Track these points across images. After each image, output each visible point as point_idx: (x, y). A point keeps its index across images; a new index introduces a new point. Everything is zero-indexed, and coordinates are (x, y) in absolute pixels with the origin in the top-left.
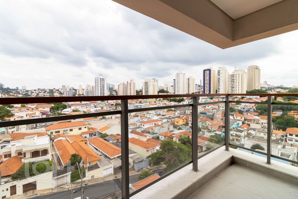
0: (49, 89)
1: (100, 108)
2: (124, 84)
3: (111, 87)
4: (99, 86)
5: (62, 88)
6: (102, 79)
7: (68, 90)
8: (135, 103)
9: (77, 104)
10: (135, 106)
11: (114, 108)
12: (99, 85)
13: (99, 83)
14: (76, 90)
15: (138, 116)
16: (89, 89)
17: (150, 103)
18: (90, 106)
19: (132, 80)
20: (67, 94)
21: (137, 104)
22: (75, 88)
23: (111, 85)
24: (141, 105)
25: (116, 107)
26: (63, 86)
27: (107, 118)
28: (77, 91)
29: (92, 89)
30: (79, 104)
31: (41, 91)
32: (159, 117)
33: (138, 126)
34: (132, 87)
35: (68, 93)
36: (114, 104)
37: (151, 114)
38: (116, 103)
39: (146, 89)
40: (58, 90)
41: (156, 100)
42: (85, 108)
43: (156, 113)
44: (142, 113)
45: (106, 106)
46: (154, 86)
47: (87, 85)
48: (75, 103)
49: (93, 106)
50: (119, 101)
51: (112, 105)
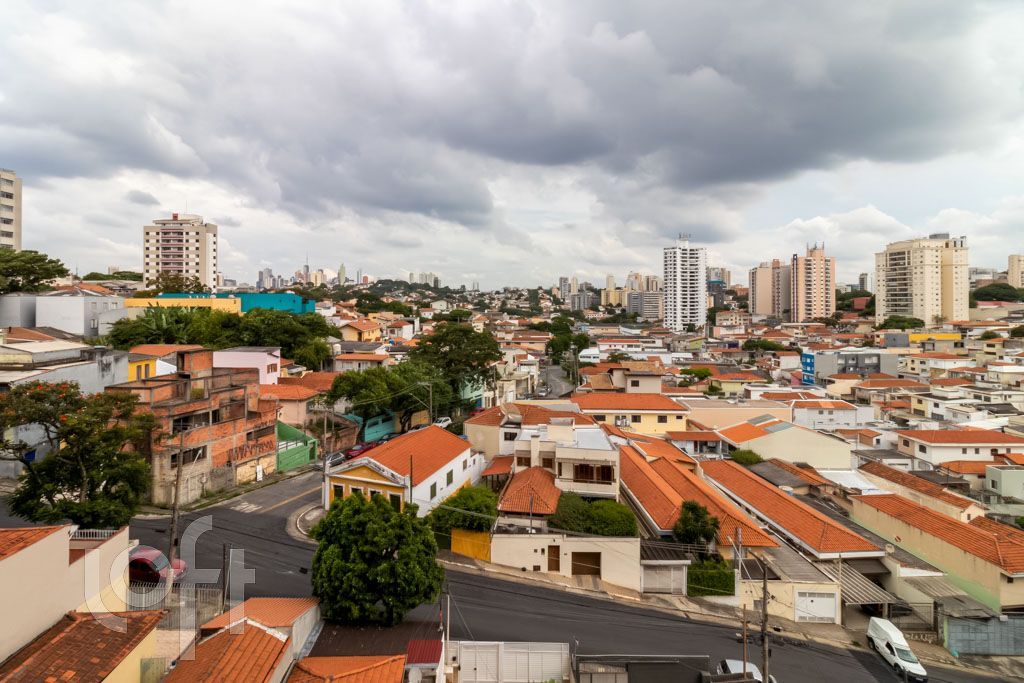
0: (528, 290)
1: (690, 355)
2: (776, 265)
4: (679, 278)
5: (558, 286)
6: (688, 252)
7: (574, 291)
8: (838, 343)
9: (612, 337)
10: (846, 357)
11: (746, 360)
12: (679, 274)
13: (679, 267)
14: (598, 292)
15: (865, 401)
17: (927, 347)
19: (819, 246)
20: (573, 303)
21: (851, 350)
22: (597, 286)
23: (713, 273)
24: (878, 356)
25: (752, 356)
26: (561, 279)
27: (727, 395)
28: (603, 294)
30: (617, 337)
31: (509, 296)
32: (1002, 421)
33: (884, 446)
34: (817, 277)
35: (577, 300)
36: (741, 342)
37: (945, 399)
38: (749, 341)
39: (894, 283)
40: (549, 292)
41: (963, 337)
42: (640, 349)
43: (976, 397)
44: (889, 390)
45: (708, 348)
46: (945, 269)
47: (629, 276)
48: (604, 331)
49: (661, 345)
50: (759, 332)
51: (733, 345)
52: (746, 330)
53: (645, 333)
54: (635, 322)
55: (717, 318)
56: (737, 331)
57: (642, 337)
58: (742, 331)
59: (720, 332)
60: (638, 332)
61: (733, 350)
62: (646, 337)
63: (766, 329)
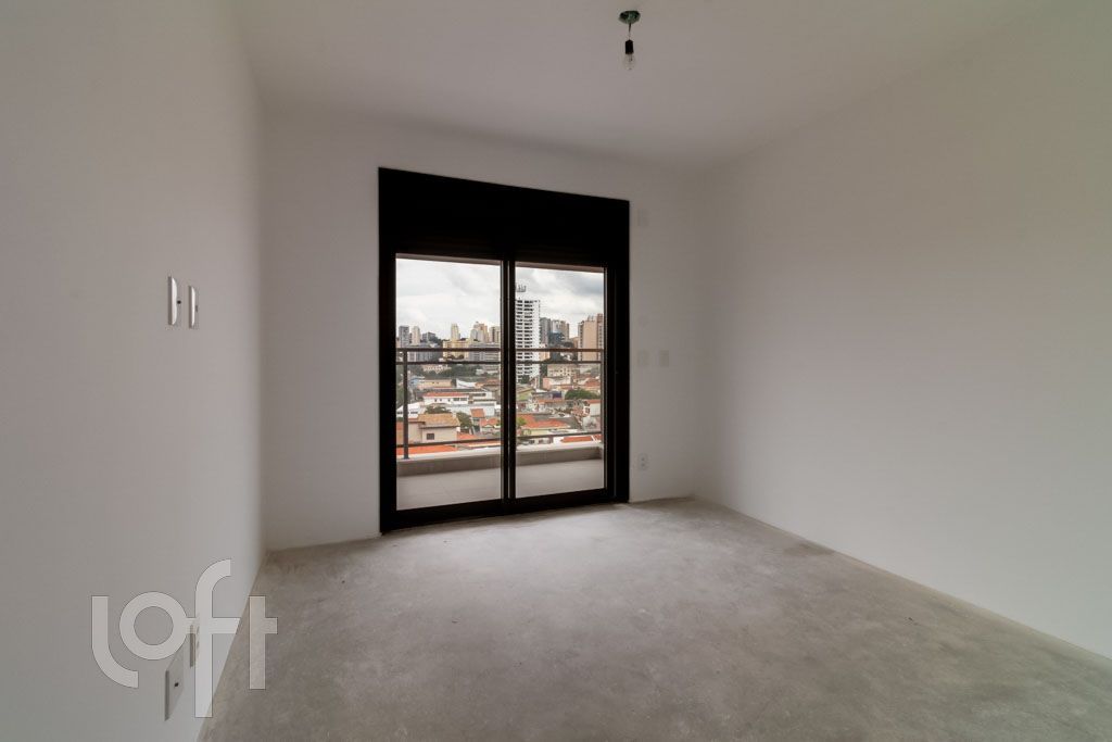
2: (600, 319)
3: (554, 331)
6: (523, 304)
9: (442, 391)
11: (564, 408)
14: (440, 343)
16: (481, 338)
18: (483, 398)
22: (439, 336)
23: (554, 325)
25: (570, 405)
28: (443, 344)
29: (491, 340)
30: (448, 391)
36: (566, 391)
38: (571, 391)
42: (466, 402)
45: (534, 398)
47: (475, 326)
48: (436, 384)
49: (491, 398)
50: (583, 382)
51: (557, 395)
52: (572, 381)
53: (480, 386)
54: (474, 375)
55: (549, 370)
56: (564, 382)
57: (476, 390)
58: (569, 382)
59: (550, 383)
60: (472, 384)
61: (556, 399)
62: (480, 390)
63: (587, 379)
